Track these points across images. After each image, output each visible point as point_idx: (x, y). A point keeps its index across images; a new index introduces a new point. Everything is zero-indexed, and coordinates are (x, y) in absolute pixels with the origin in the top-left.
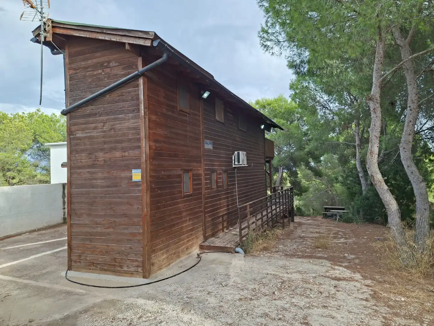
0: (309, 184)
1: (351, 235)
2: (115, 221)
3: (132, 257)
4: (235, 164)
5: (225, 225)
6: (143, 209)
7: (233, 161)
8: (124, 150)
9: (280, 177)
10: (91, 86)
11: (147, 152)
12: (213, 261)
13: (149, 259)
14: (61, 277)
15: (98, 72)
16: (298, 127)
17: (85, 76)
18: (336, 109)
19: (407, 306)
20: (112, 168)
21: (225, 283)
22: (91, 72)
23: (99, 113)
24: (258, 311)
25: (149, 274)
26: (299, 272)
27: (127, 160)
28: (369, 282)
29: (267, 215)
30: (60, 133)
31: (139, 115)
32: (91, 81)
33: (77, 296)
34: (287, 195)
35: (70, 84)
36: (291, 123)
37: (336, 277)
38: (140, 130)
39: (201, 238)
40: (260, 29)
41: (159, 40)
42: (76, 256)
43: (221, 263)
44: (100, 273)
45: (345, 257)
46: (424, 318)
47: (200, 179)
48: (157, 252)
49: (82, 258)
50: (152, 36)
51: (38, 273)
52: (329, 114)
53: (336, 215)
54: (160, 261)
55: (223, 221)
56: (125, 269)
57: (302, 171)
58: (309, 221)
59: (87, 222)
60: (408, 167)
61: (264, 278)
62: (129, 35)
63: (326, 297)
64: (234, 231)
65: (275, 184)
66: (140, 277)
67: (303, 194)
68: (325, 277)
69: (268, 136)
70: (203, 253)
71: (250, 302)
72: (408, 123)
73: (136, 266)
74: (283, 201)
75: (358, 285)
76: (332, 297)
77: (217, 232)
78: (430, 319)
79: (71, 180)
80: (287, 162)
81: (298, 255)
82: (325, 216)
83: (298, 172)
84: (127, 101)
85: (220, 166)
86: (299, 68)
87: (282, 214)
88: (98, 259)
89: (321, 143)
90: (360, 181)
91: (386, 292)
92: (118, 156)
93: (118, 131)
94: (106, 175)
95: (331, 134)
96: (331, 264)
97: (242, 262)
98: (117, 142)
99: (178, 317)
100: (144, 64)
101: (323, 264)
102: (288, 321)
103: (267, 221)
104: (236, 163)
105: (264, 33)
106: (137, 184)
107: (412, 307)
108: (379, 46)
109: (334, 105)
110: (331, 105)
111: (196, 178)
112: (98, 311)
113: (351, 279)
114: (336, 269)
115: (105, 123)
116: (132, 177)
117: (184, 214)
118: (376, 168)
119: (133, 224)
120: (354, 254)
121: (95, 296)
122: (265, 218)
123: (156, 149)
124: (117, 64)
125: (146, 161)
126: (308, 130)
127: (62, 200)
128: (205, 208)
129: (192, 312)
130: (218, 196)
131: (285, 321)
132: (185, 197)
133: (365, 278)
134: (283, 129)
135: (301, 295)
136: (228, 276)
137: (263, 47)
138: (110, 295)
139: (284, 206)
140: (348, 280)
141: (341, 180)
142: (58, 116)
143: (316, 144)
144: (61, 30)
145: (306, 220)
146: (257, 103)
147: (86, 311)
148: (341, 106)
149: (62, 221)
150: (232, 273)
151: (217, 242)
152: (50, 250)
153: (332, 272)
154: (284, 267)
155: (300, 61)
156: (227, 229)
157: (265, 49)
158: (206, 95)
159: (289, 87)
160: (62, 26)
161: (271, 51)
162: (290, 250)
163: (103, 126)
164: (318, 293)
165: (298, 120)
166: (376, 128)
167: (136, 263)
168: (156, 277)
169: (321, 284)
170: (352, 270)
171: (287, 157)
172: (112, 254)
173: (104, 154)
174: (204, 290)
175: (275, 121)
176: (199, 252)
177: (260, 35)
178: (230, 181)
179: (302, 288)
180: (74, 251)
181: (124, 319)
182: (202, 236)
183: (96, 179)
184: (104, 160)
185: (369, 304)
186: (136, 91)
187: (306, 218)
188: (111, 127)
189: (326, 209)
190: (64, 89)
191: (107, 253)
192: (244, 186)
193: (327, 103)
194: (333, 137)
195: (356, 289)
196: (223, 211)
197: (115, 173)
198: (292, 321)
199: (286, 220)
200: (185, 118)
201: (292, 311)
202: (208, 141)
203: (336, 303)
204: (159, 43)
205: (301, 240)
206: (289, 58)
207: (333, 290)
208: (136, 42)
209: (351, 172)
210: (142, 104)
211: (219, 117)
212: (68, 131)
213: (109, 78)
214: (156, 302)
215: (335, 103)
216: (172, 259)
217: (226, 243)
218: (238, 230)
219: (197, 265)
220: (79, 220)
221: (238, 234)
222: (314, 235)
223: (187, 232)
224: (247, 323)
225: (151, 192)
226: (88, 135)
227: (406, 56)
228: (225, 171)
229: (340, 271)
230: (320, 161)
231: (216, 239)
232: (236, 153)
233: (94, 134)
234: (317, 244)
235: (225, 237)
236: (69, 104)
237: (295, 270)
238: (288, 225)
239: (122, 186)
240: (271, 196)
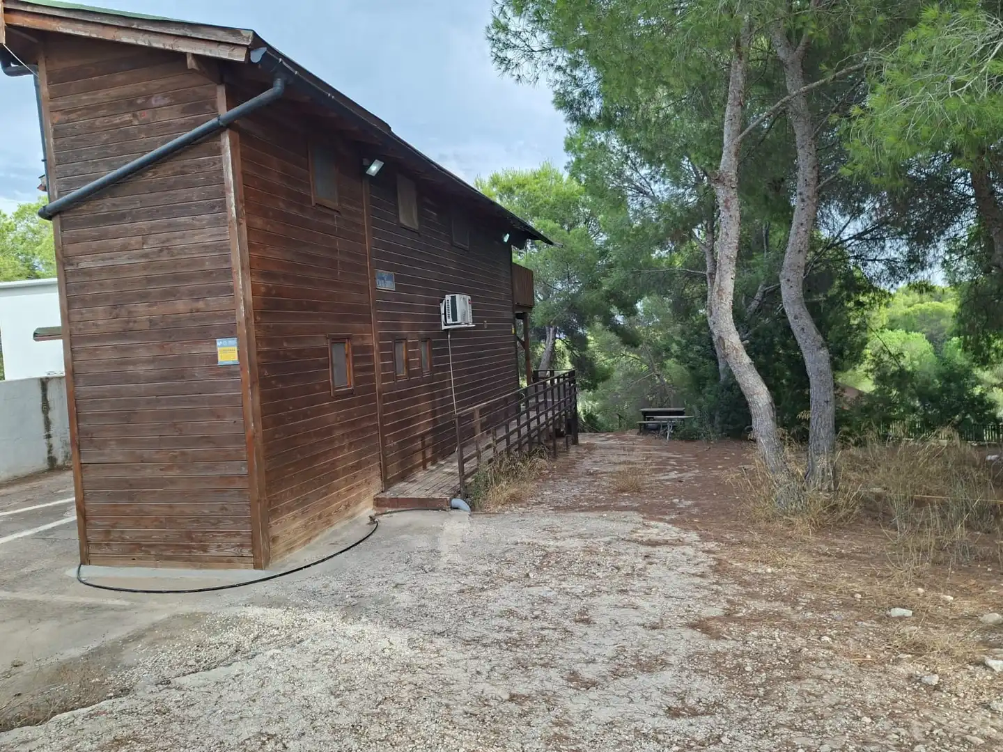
0: (613, 363)
1: (693, 464)
2: (183, 454)
3: (228, 526)
4: (447, 323)
5: (429, 454)
6: (246, 425)
7: (443, 317)
8: (195, 295)
9: (549, 348)
10: (109, 151)
11: (247, 298)
12: (404, 529)
13: (266, 528)
14: (67, 579)
15: (123, 120)
16: (585, 238)
17: (91, 129)
18: (666, 195)
19: (774, 580)
20: (170, 337)
21: (429, 566)
22: (106, 120)
23: (130, 213)
24: (496, 608)
25: (268, 560)
26: (580, 536)
27: (203, 319)
28: (711, 545)
29: (518, 430)
30: (16, 258)
31: (225, 217)
32: (107, 140)
33: (112, 613)
34: (562, 386)
35: (55, 145)
36: (571, 226)
37: (649, 540)
38: (229, 250)
39: (378, 482)
40: (491, 21)
41: (264, 50)
42: (99, 533)
43: (421, 530)
44: (156, 566)
45: (673, 506)
46: (801, 597)
47: (370, 358)
48: (281, 514)
49: (114, 535)
50: (248, 41)
51: (14, 575)
52: (652, 207)
53: (665, 426)
54: (289, 533)
55: (424, 447)
56: (214, 552)
57: (596, 333)
58: (610, 442)
59: (120, 458)
60: (796, 318)
61: (511, 550)
62: (194, 35)
63: (628, 574)
64: (448, 467)
65: (538, 365)
66: (246, 568)
67: (600, 385)
68: (629, 541)
69: (519, 258)
70: (382, 514)
71: (480, 594)
72: (798, 228)
73: (238, 546)
74: (553, 402)
75: (690, 551)
76: (638, 575)
77: (411, 470)
78: (811, 599)
79: (73, 366)
80: (562, 314)
81: (582, 506)
82: (644, 430)
83: (589, 337)
84: (194, 185)
85: (413, 327)
86: (579, 109)
87: (551, 427)
88: (150, 537)
89: (635, 273)
90: (715, 351)
91: (741, 560)
92: (181, 311)
93: (179, 254)
94: (156, 352)
95: (657, 252)
96: (644, 518)
97: (465, 526)
98: (177, 278)
99: (334, 630)
100: (232, 102)
101: (628, 518)
102: (551, 620)
103: (519, 442)
104: (450, 321)
105: (498, 32)
106: (228, 370)
107: (783, 582)
108: (736, 68)
109: (663, 187)
110: (655, 187)
111: (361, 355)
112: (163, 635)
113: (680, 542)
114: (652, 527)
115: (145, 235)
116: (216, 355)
117: (338, 433)
118: (728, 322)
119: (228, 457)
120: (693, 499)
121: (152, 610)
122: (514, 438)
123: (268, 293)
124: (167, 101)
125: (247, 319)
126: (607, 243)
127: (41, 417)
128: (383, 420)
129: (364, 619)
130: (412, 392)
131: (545, 619)
132: (338, 396)
133: (705, 538)
134: (551, 243)
135: (578, 575)
136: (435, 552)
137: (496, 63)
138: (185, 606)
139: (556, 412)
140: (672, 544)
141: (675, 352)
142: (8, 217)
143: (622, 275)
144: (28, 20)
145: (603, 439)
146: (495, 182)
147: (137, 637)
148: (678, 188)
149: (46, 466)
150: (444, 546)
151: (412, 490)
152: (29, 528)
153: (641, 532)
154: (550, 530)
155: (580, 94)
156: (432, 465)
157: (503, 67)
158: (374, 169)
159: (563, 146)
160: (29, 9)
161: (515, 72)
162: (566, 499)
163: (143, 244)
164: (612, 570)
165: (587, 221)
166: (729, 240)
167: (237, 540)
168: (284, 566)
169: (618, 554)
170: (682, 526)
171: (563, 305)
172: (180, 524)
173: (149, 306)
174: (386, 582)
175: (533, 223)
176: (373, 513)
177: (490, 36)
178: (437, 361)
179: (582, 563)
180: (92, 521)
181: (221, 644)
182: (380, 480)
183: (134, 363)
184: (151, 321)
185: (705, 582)
186: (215, 164)
187: (603, 435)
188: (161, 245)
189: (645, 413)
190: (43, 158)
191: (171, 521)
192: (469, 372)
193: (648, 183)
194: (660, 258)
195: (685, 558)
196: (423, 426)
197: (177, 349)
198: (560, 620)
199: (560, 442)
200: (328, 222)
201: (561, 602)
202: (385, 273)
203: (644, 584)
204: (265, 55)
205: (589, 480)
206: (558, 86)
207: (641, 563)
208: (211, 51)
209: (696, 333)
210: (230, 192)
211: (408, 217)
212: (60, 256)
213: (148, 133)
214: (288, 609)
215: (664, 183)
216: (315, 529)
217: (431, 491)
218: (456, 464)
219: (370, 537)
220: (102, 455)
221: (457, 471)
222: (617, 468)
223: (346, 471)
224: (473, 628)
225: (262, 386)
226: (110, 263)
227: (795, 86)
228: (426, 339)
229: (660, 529)
230: (635, 312)
231: (410, 485)
232: (448, 297)
233: (123, 260)
234: (622, 484)
235: (428, 480)
236: (56, 193)
237: (571, 534)
238: (564, 452)
239: (194, 376)
240: (526, 390)
